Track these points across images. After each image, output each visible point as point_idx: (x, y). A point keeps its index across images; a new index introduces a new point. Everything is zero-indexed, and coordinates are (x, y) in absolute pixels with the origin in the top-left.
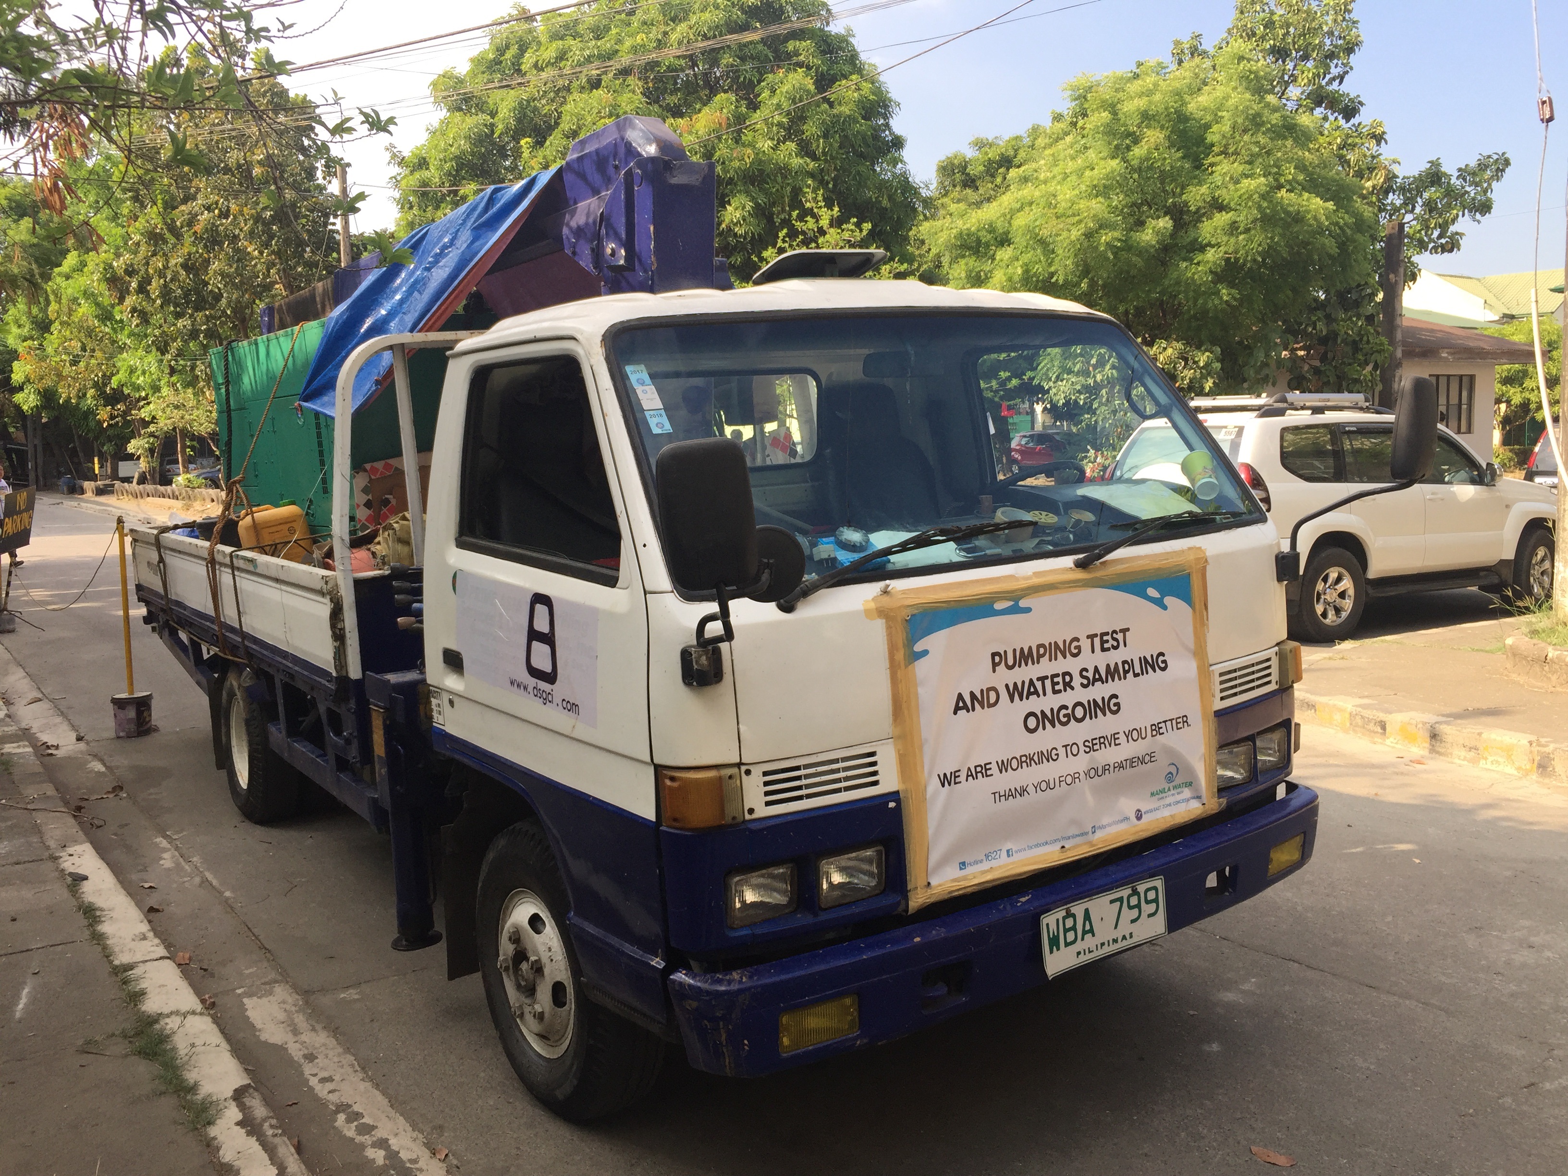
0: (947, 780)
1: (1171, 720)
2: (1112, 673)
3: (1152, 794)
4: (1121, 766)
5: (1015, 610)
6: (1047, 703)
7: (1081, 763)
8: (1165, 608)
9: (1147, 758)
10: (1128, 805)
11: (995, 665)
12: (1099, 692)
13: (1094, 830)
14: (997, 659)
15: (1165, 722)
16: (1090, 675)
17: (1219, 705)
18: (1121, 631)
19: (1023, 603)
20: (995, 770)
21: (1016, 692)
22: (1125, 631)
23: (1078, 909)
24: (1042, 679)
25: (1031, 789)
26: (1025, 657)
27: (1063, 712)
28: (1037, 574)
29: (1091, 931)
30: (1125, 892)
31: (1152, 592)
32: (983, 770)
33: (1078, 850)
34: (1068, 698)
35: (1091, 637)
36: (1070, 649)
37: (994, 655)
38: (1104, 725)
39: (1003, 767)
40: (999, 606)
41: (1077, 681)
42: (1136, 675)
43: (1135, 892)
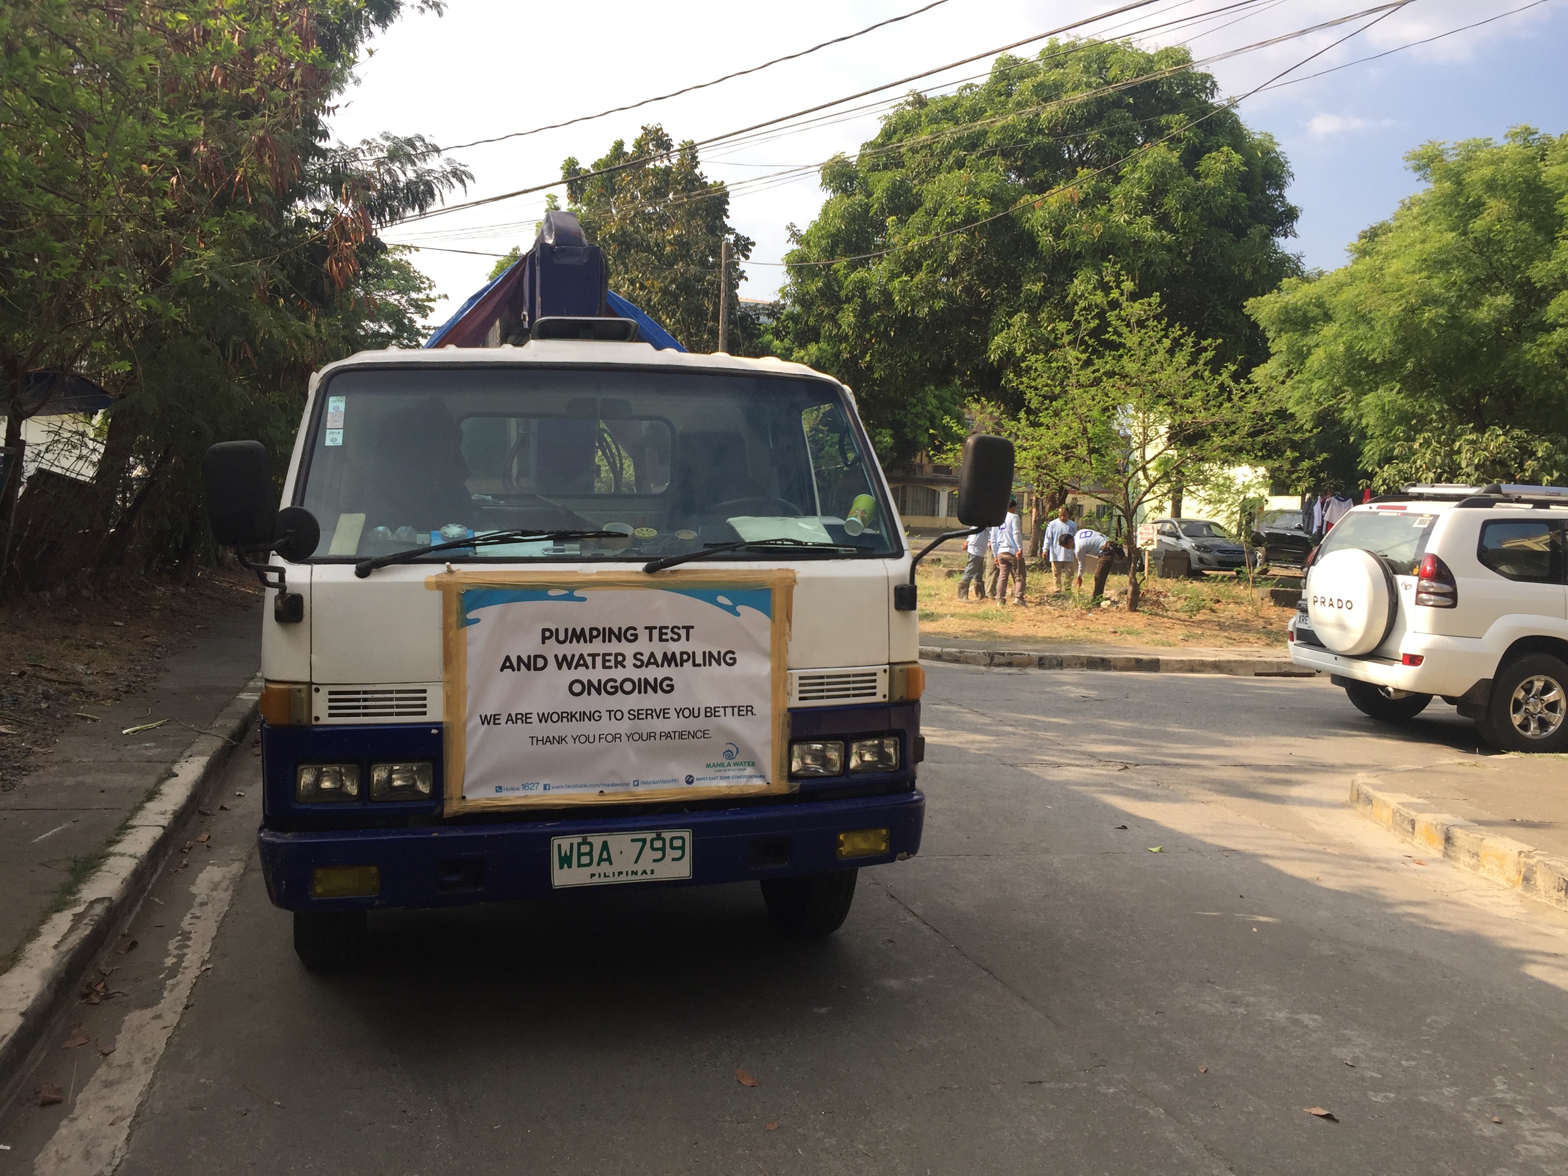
0: (485, 720)
1: (733, 707)
2: (669, 659)
3: (708, 766)
4: (668, 735)
5: (570, 597)
6: (598, 674)
7: (625, 726)
8: (738, 614)
9: (699, 734)
10: (678, 770)
11: (544, 639)
12: (652, 673)
13: (637, 783)
14: (547, 635)
15: (725, 708)
16: (645, 659)
17: (795, 702)
18: (683, 627)
19: (577, 593)
20: (534, 719)
21: (563, 662)
22: (688, 628)
23: (597, 840)
24: (594, 656)
25: (569, 740)
26: (578, 636)
27: (612, 684)
28: (599, 573)
29: (609, 860)
30: (649, 836)
31: (721, 599)
32: (525, 718)
33: (616, 797)
34: (619, 674)
35: (650, 629)
36: (627, 635)
37: (544, 631)
38: (654, 700)
39: (544, 718)
40: (551, 593)
41: (630, 661)
42: (695, 665)
43: (659, 837)
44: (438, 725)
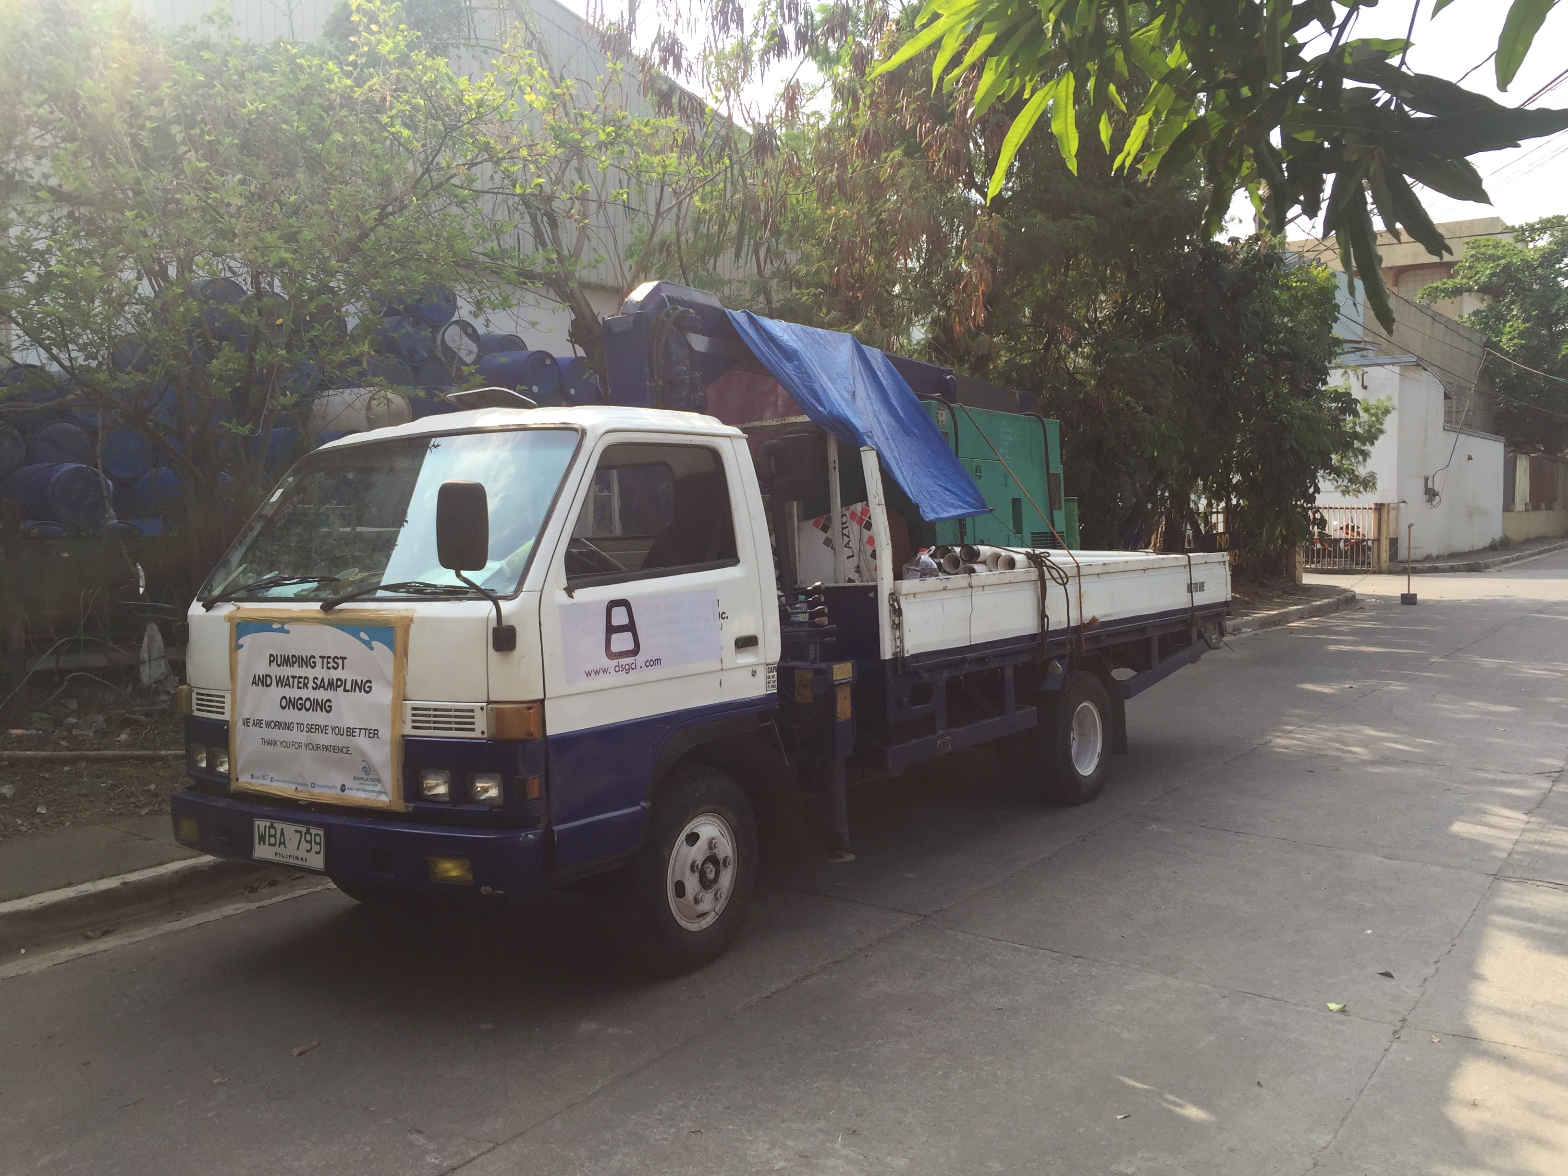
0: (246, 722)
1: (366, 729)
2: (332, 685)
3: (355, 778)
4: (326, 748)
5: (282, 630)
6: (293, 693)
7: (302, 737)
8: (372, 648)
9: (345, 750)
10: (337, 779)
11: (271, 662)
12: (321, 695)
13: (313, 785)
14: (272, 659)
15: (360, 729)
16: (319, 682)
18: (341, 658)
19: (286, 627)
20: (264, 725)
21: (282, 682)
22: (343, 658)
23: (279, 826)
24: (294, 677)
25: (278, 743)
26: (287, 661)
27: (300, 701)
28: (302, 611)
29: (284, 843)
30: (304, 830)
31: (363, 635)
32: (258, 723)
33: (301, 794)
34: (304, 694)
35: (322, 657)
36: (307, 662)
37: (271, 655)
38: (318, 717)
39: (268, 724)
40: (275, 626)
41: (311, 684)
42: (345, 691)
43: (308, 832)
44: (226, 722)
